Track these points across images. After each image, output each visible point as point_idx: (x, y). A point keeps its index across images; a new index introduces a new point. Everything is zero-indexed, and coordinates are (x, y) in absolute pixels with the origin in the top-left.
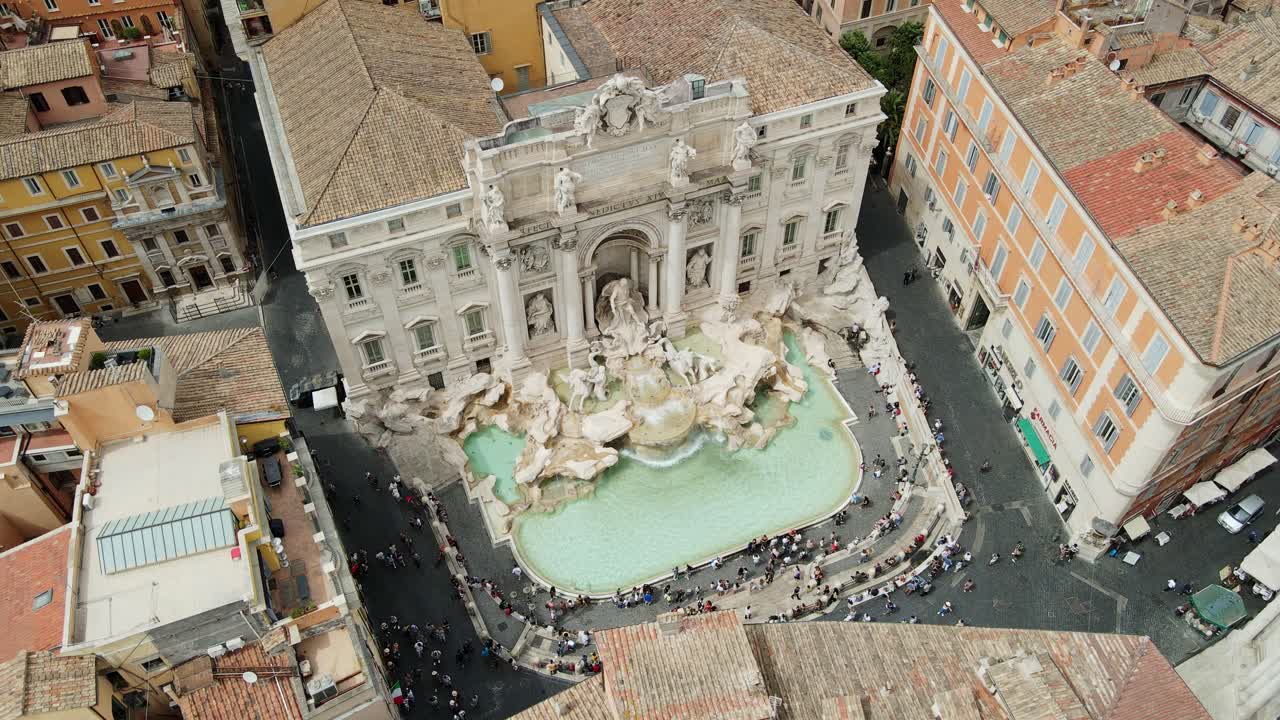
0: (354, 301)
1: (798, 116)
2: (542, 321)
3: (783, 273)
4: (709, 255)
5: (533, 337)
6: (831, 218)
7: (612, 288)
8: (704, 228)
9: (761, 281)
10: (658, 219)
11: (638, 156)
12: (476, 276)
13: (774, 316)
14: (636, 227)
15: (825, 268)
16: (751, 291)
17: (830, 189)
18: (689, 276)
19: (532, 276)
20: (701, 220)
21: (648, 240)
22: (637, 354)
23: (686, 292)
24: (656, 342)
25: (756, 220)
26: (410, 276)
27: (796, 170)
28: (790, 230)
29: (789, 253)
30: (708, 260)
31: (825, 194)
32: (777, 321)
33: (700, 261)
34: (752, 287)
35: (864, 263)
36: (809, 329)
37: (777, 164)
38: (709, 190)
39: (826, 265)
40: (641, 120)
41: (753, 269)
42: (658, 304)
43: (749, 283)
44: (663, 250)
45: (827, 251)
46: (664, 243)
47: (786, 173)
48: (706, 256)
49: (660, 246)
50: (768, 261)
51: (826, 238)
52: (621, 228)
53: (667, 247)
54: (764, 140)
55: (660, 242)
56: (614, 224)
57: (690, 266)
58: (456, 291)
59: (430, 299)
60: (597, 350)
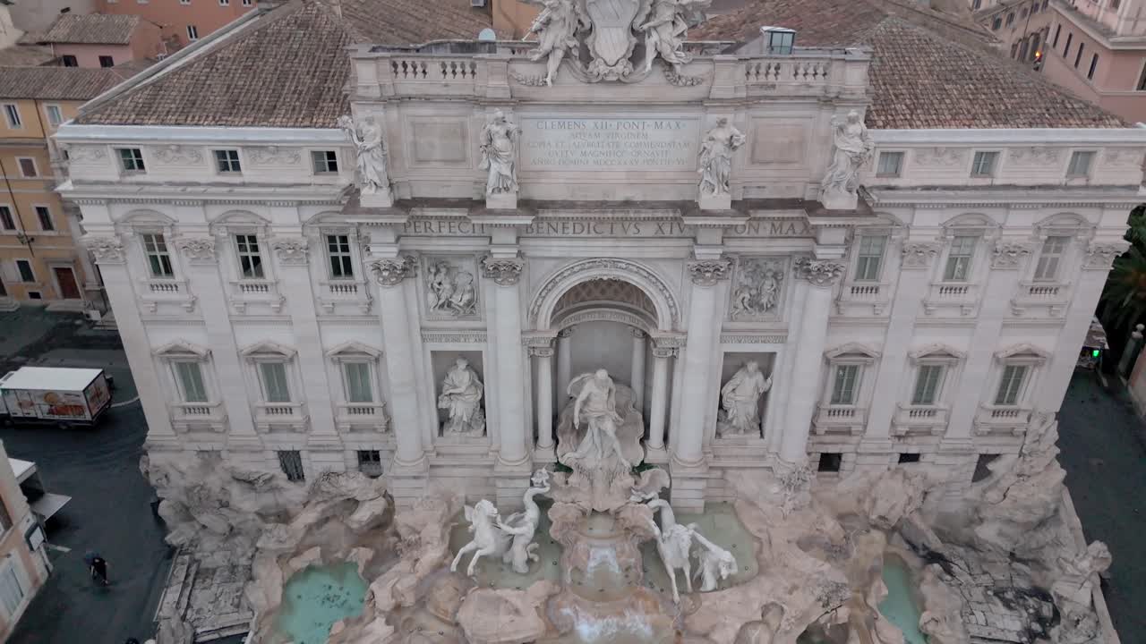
0: (159, 280)
1: (968, 146)
2: (461, 409)
3: (906, 458)
4: (767, 375)
5: (445, 433)
6: (1013, 375)
7: (582, 382)
8: (761, 322)
9: (861, 460)
10: (674, 276)
11: (646, 136)
12: (360, 296)
13: (875, 527)
14: (634, 280)
15: (989, 473)
16: (842, 473)
17: (1015, 318)
18: (726, 405)
19: (446, 321)
20: (754, 303)
21: (654, 313)
22: (607, 512)
23: (718, 434)
24: (646, 501)
25: (866, 339)
26: (251, 265)
27: (952, 260)
28: (929, 376)
29: (918, 421)
30: (763, 387)
31: (1004, 326)
32: (878, 536)
33: (747, 385)
34: (846, 465)
35: (1066, 482)
36: (937, 566)
37: (916, 238)
38: (773, 243)
39: (991, 466)
40: (650, 55)
41: (849, 432)
42: (666, 438)
43: (839, 456)
44: (679, 337)
45: (997, 440)
46: (682, 326)
47: (931, 262)
48: (760, 377)
49: (674, 330)
50: (879, 426)
51: (995, 413)
52: (606, 273)
53: (685, 333)
54: (893, 182)
55: (674, 322)
56: (594, 262)
57: (728, 387)
58: (328, 316)
59: (280, 315)
60: (543, 486)
